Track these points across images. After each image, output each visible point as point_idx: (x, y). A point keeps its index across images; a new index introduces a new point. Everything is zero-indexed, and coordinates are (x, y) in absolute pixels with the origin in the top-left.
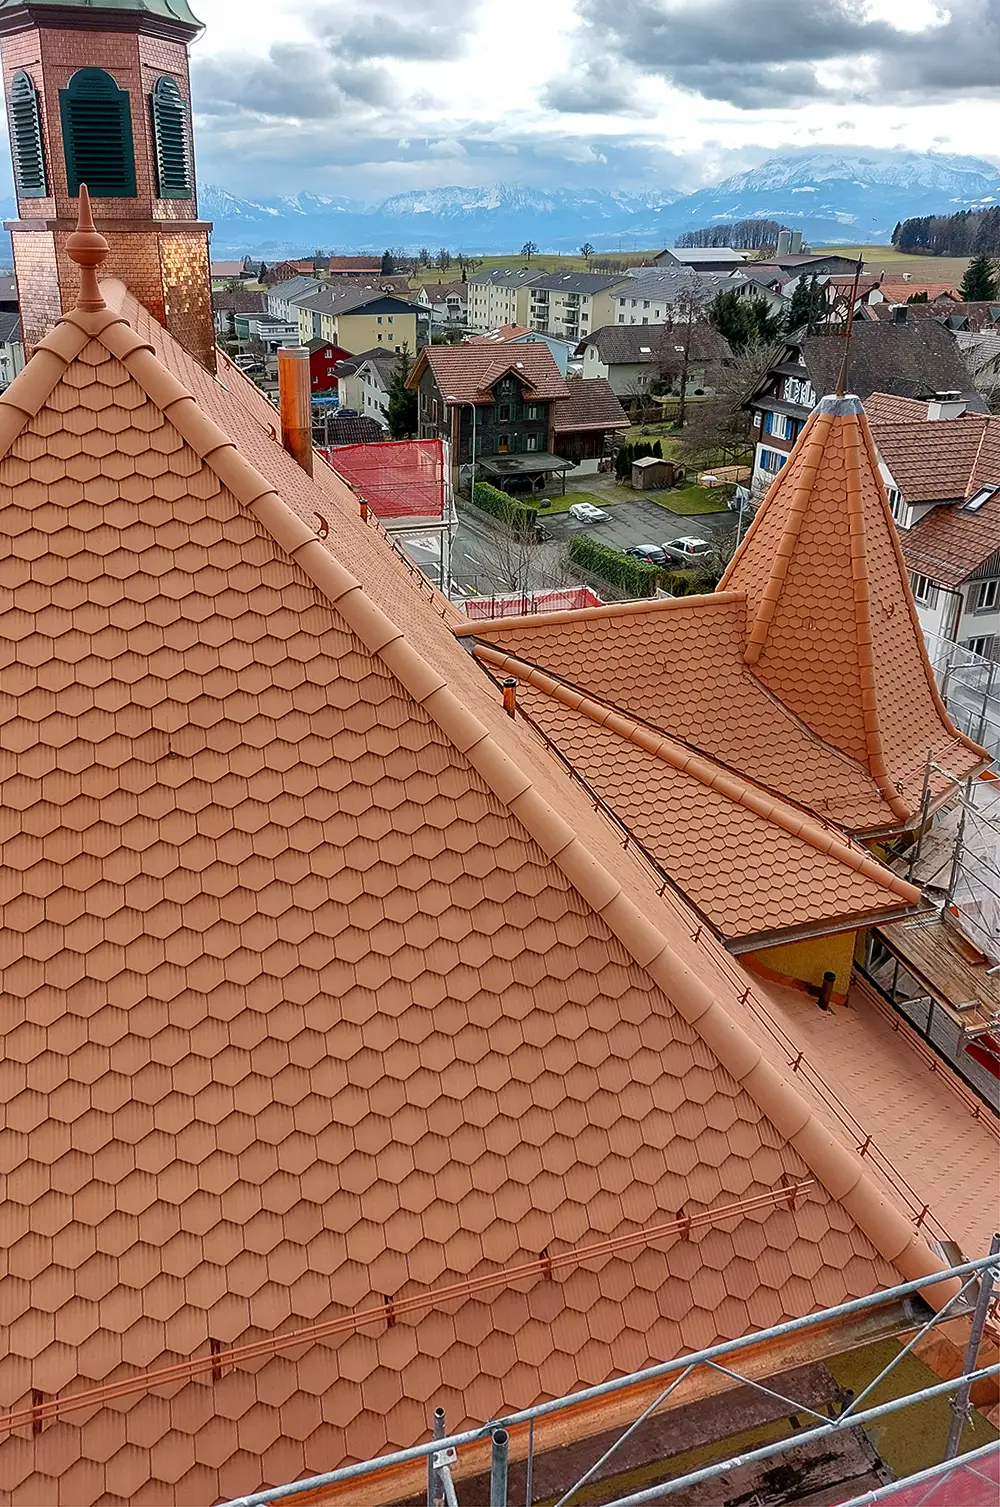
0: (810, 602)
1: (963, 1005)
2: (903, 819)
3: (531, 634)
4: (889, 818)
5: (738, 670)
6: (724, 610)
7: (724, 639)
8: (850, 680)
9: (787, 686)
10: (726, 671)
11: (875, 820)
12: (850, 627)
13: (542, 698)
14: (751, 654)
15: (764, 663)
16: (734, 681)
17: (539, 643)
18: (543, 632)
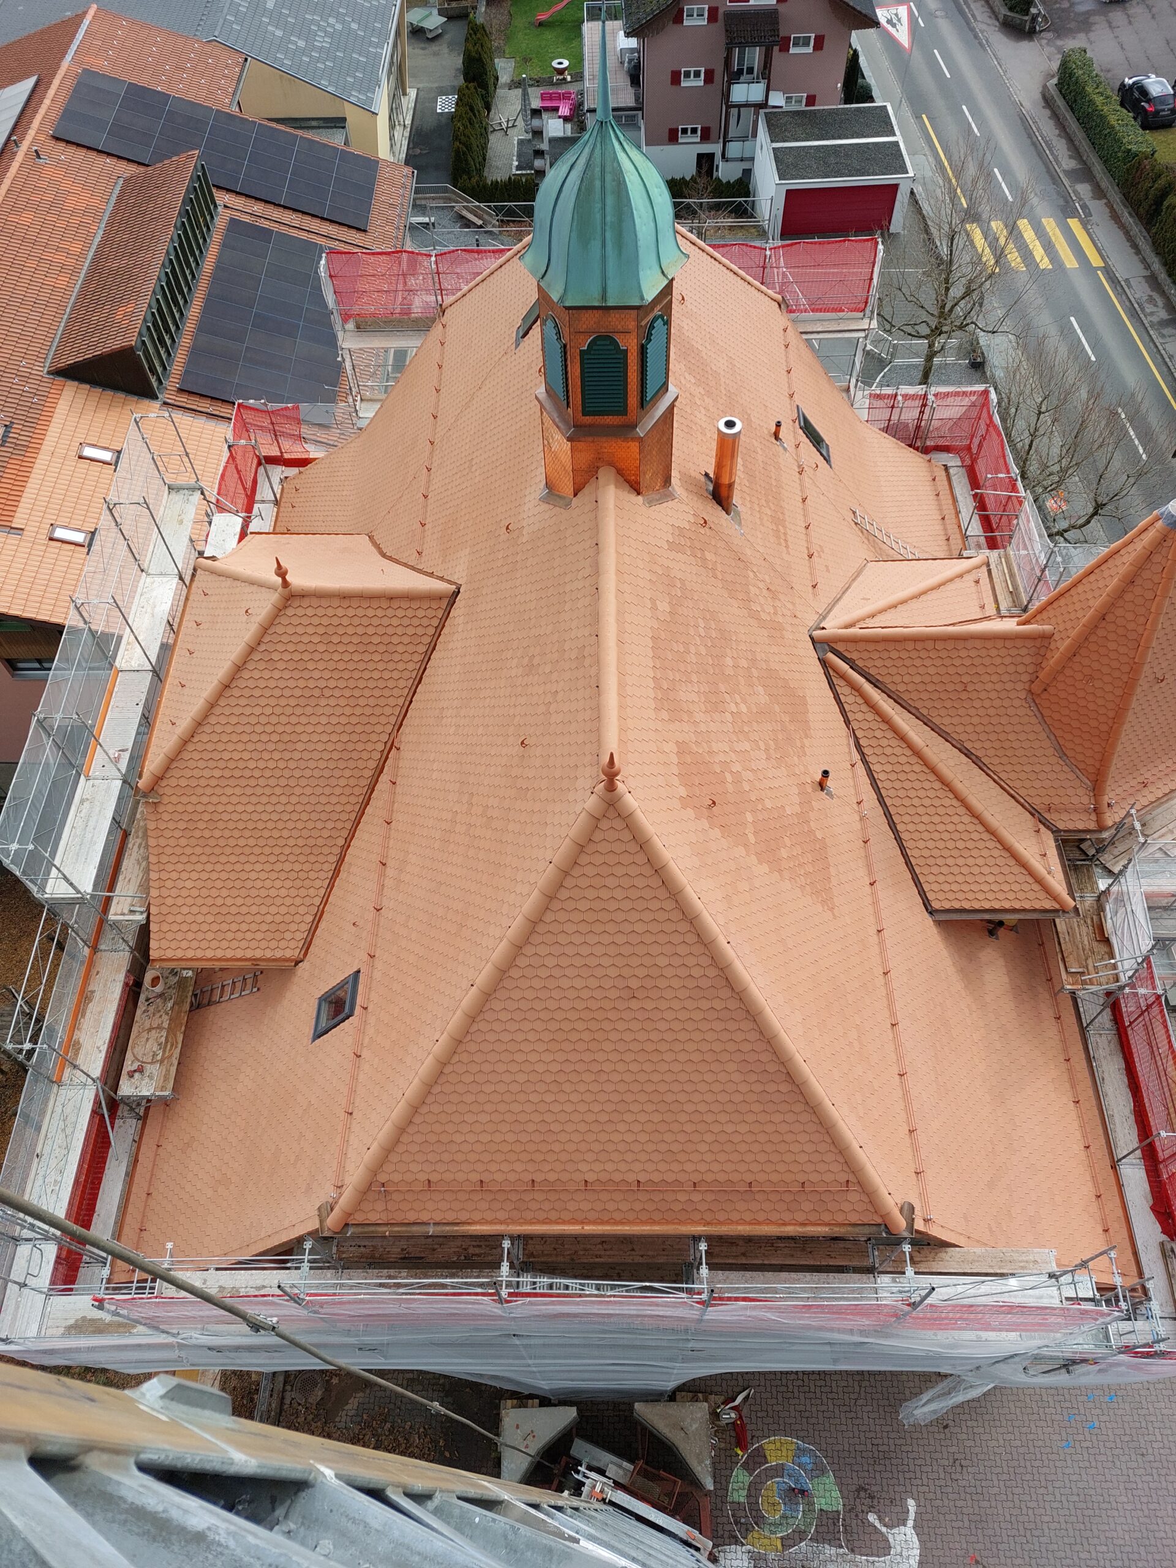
0: (1095, 665)
1: (1073, 970)
2: (1102, 828)
3: (871, 647)
4: (1092, 826)
5: (1023, 695)
6: (1029, 644)
7: (1021, 669)
8: (1104, 728)
9: (1056, 716)
10: (1013, 695)
11: (1081, 826)
12: (1119, 692)
13: (864, 708)
14: (1037, 688)
15: (1045, 695)
16: (1017, 703)
17: (875, 655)
18: (880, 647)
